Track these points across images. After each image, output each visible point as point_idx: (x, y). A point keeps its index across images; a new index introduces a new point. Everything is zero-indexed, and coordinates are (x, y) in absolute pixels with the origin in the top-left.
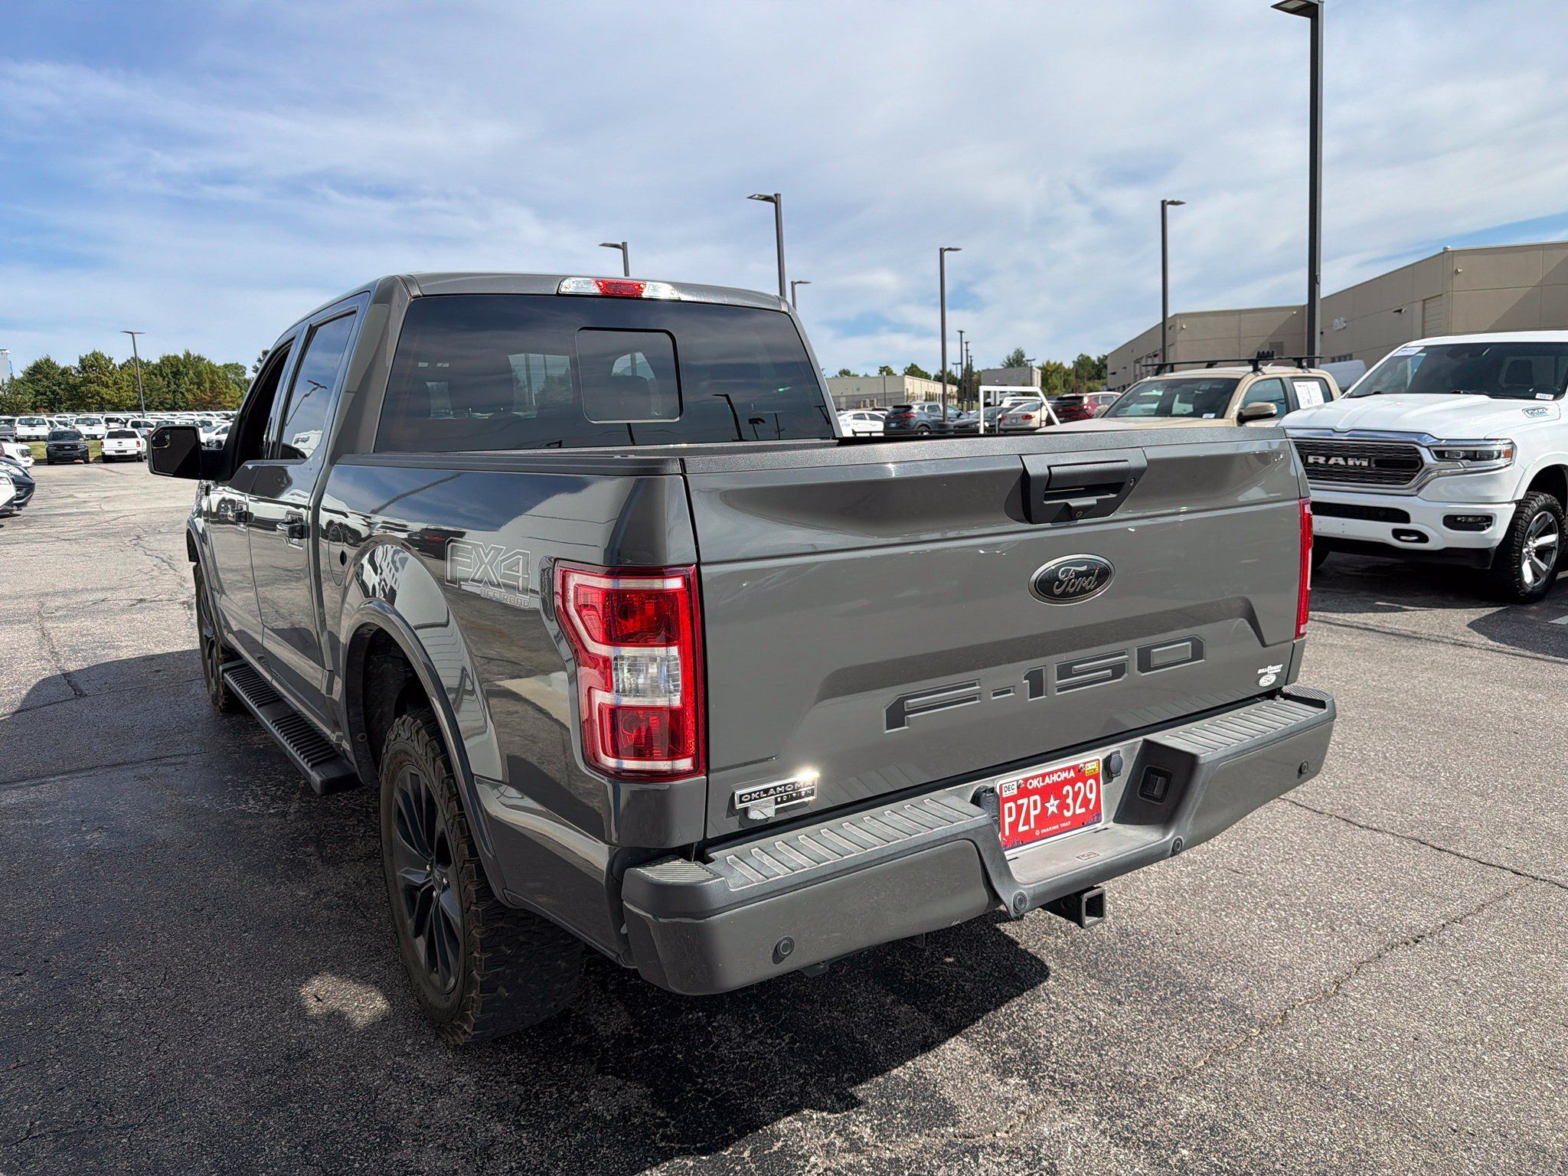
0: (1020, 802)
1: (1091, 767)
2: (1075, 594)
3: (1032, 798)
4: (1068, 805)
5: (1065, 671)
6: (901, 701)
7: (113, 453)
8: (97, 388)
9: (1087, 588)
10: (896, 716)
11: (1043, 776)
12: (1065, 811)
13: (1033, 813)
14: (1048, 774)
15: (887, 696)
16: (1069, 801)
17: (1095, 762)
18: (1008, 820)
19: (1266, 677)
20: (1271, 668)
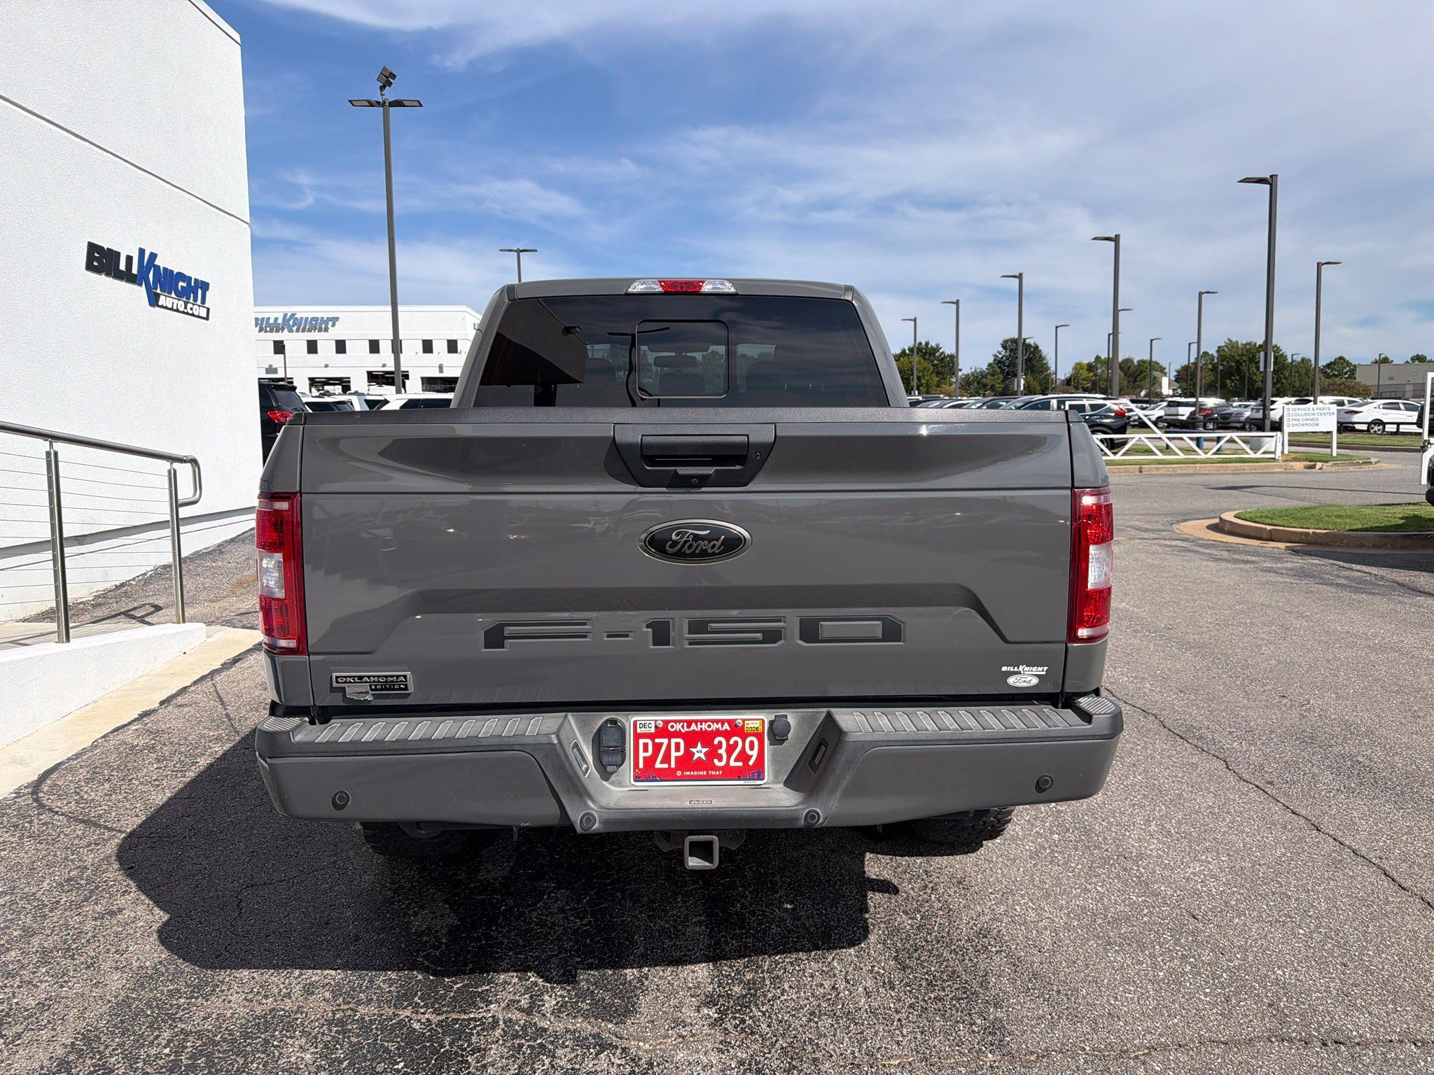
0: (657, 740)
1: (750, 725)
2: (693, 555)
3: (674, 741)
4: (721, 755)
5: (697, 627)
6: (500, 628)
9: (710, 551)
10: (495, 638)
11: (689, 723)
12: (716, 761)
13: (674, 754)
14: (696, 722)
15: (485, 620)
16: (722, 751)
17: (758, 722)
18: (642, 755)
19: (1018, 677)
20: (1027, 669)
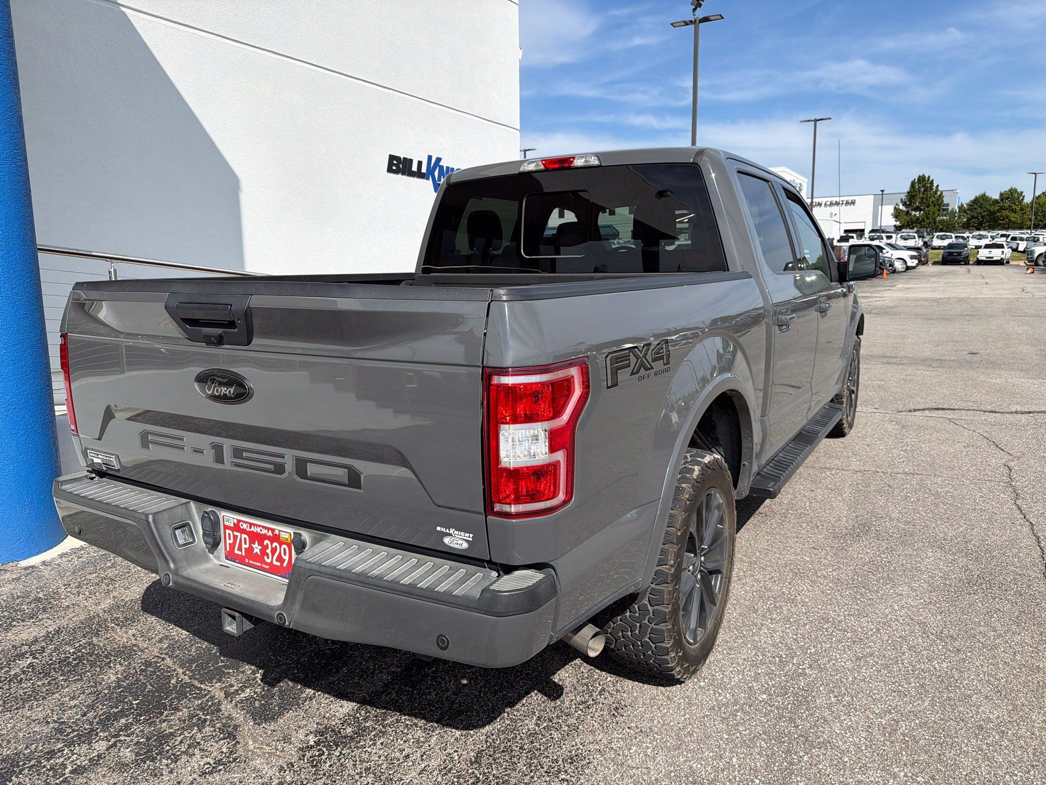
0: (235, 533)
1: (284, 535)
2: (221, 397)
3: (243, 536)
4: (268, 554)
5: (236, 453)
6: (146, 434)
7: (984, 259)
8: (1008, 214)
9: (229, 396)
10: (145, 441)
11: (251, 525)
12: (265, 557)
13: (244, 546)
14: (255, 525)
15: (141, 428)
16: (269, 551)
17: (288, 534)
18: (228, 541)
19: (452, 539)
20: (456, 532)
